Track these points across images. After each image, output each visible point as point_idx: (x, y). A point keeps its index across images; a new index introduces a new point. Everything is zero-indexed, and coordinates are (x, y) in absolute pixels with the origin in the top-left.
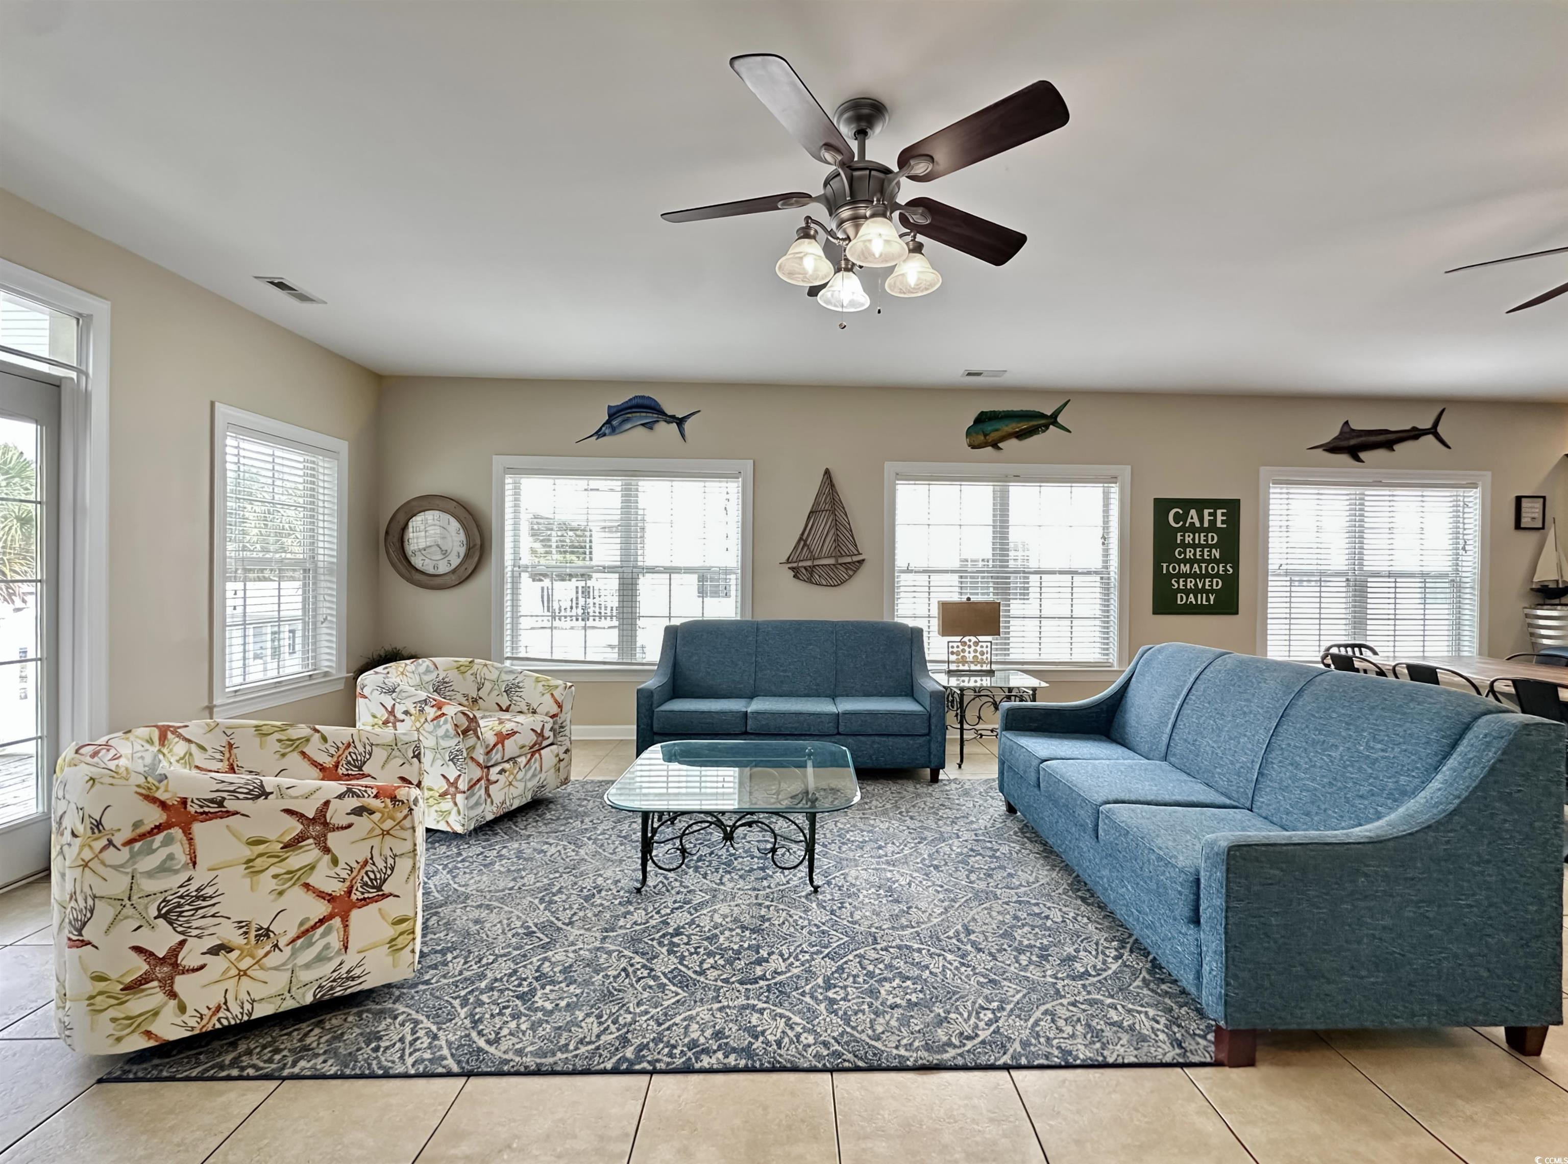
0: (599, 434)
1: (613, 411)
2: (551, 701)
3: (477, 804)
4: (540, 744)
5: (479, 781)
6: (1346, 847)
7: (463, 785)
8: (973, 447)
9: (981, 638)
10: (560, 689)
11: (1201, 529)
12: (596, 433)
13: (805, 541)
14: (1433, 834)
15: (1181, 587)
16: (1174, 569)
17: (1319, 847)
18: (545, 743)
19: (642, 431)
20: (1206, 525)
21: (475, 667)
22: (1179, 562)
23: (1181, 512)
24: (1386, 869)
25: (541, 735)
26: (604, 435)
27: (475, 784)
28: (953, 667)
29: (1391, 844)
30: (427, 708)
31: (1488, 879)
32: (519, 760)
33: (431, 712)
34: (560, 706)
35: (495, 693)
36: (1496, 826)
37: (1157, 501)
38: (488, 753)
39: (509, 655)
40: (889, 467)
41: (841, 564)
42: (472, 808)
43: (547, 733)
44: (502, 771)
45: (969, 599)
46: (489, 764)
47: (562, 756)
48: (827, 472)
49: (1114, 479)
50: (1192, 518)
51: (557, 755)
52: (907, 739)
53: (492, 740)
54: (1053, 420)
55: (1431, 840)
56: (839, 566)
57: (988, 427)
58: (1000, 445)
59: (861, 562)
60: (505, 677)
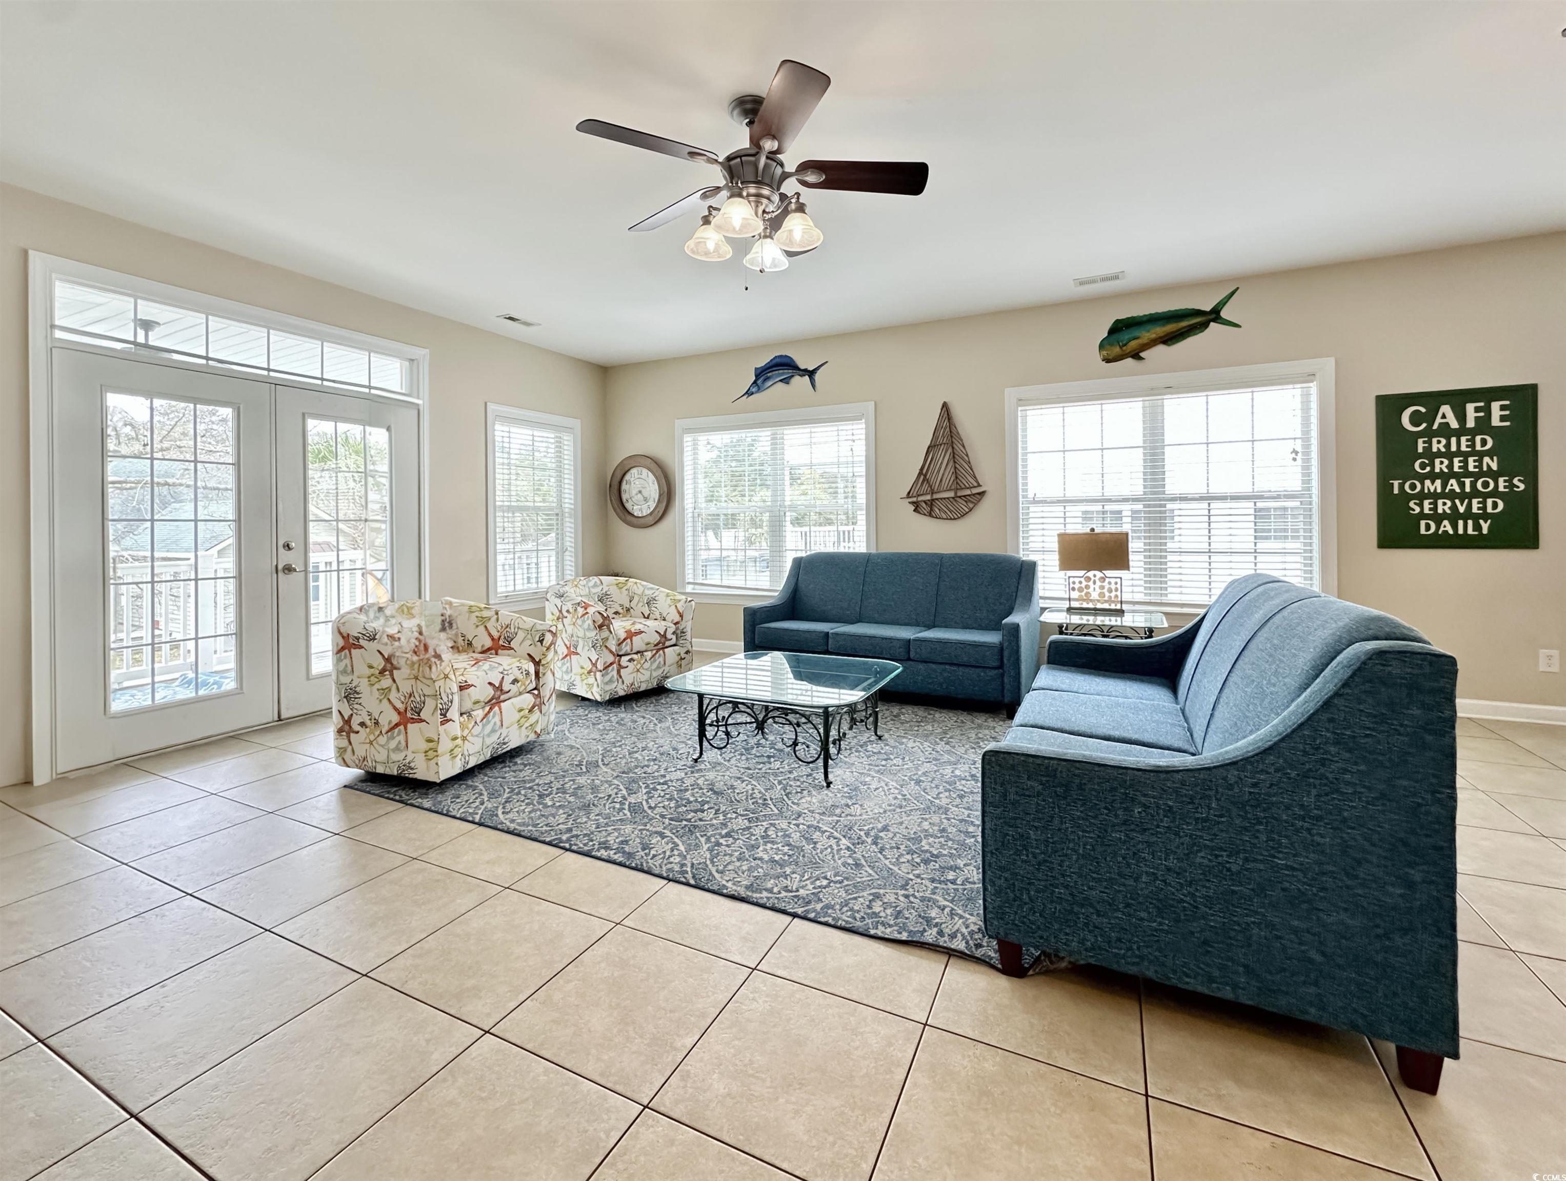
0: (749, 393)
1: (759, 371)
2: (675, 611)
3: (611, 681)
4: (664, 644)
5: (611, 664)
6: (1121, 771)
7: (600, 666)
8: (1108, 360)
9: (1109, 573)
10: (682, 602)
11: (1462, 431)
12: (747, 393)
13: (925, 476)
14: (1236, 773)
15: (1426, 511)
16: (1413, 487)
17: (1088, 766)
18: (668, 643)
19: (781, 384)
20: (1471, 424)
21: (629, 584)
22: (1422, 478)
23: (1423, 410)
24: (1170, 803)
25: (664, 636)
26: (752, 394)
27: (609, 666)
28: (1075, 604)
29: (1178, 776)
30: (579, 608)
31: (1318, 839)
32: (645, 654)
33: (581, 611)
34: (681, 616)
35: (641, 604)
36: (1330, 776)
37: (1382, 401)
38: (619, 645)
39: (691, 580)
40: (1010, 394)
41: (960, 497)
42: (607, 683)
43: (669, 636)
44: (631, 660)
45: (1093, 530)
46: (620, 653)
47: (683, 656)
48: (945, 405)
49: (1310, 377)
50: (1444, 417)
51: (679, 654)
52: (978, 670)
53: (623, 635)
54: (1215, 315)
55: (1232, 779)
56: (958, 499)
57: (1125, 336)
58: (1142, 354)
59: (982, 494)
60: (647, 592)
